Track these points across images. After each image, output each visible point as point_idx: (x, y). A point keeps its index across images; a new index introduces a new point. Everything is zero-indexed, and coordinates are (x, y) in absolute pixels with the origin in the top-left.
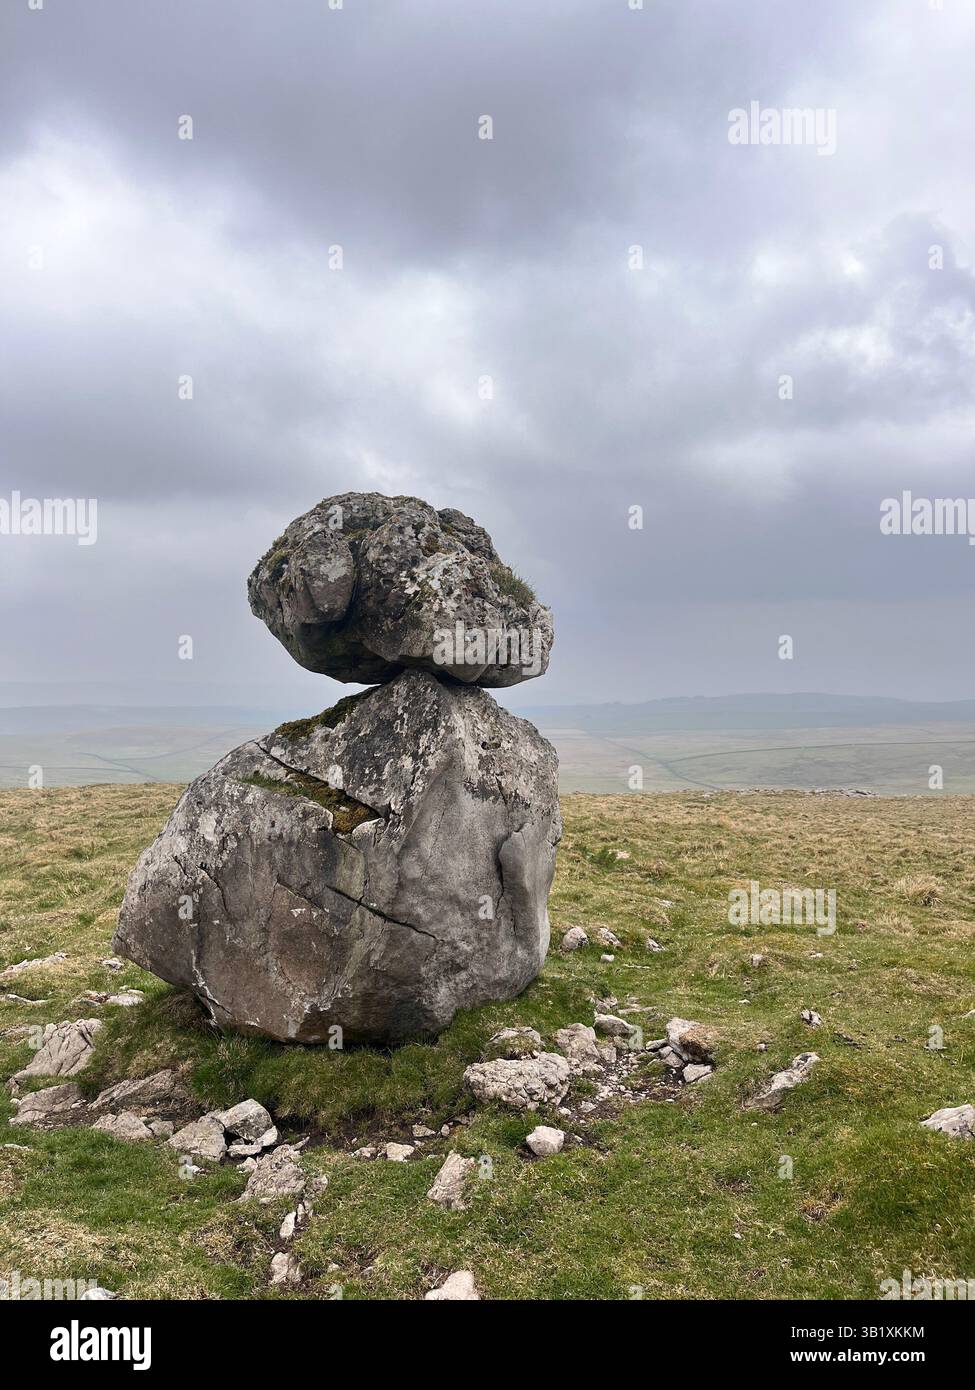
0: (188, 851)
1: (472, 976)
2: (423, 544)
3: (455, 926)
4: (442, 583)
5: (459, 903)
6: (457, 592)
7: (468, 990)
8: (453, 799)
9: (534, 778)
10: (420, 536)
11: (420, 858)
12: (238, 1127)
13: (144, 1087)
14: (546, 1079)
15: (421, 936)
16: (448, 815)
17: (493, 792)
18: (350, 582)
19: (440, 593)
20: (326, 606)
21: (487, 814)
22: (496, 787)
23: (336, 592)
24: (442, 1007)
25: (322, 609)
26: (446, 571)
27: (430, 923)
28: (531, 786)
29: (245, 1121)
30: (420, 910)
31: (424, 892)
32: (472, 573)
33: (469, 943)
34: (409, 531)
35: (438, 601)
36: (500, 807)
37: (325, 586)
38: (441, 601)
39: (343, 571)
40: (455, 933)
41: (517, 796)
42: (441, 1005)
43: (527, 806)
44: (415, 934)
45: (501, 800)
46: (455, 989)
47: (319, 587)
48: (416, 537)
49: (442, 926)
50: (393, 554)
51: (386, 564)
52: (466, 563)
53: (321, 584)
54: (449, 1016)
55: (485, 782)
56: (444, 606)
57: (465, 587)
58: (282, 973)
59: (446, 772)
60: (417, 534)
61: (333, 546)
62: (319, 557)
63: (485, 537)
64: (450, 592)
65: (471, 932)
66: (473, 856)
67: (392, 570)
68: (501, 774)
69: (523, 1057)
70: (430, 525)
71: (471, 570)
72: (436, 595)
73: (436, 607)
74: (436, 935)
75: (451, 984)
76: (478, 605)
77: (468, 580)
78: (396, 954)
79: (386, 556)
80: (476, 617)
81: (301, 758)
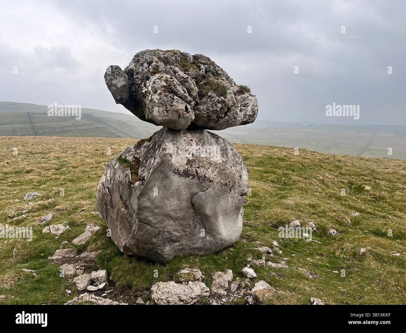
0: (106, 181)
1: (182, 245)
2: (151, 70)
3: (171, 226)
4: (152, 88)
5: (171, 217)
6: (159, 91)
7: (180, 249)
8: (167, 177)
9: (217, 170)
10: (150, 67)
11: (149, 199)
12: (95, 279)
13: (87, 256)
14: (180, 297)
15: (152, 228)
16: (164, 183)
17: (192, 175)
18: (128, 87)
19: (152, 92)
20: (119, 97)
21: (187, 183)
22: (195, 173)
23: (122, 91)
24: (168, 254)
25: (117, 98)
26: (154, 82)
27: (156, 224)
28: (215, 173)
29: (98, 278)
30: (151, 218)
31: (152, 212)
32: (166, 83)
33: (178, 232)
34: (146, 65)
35: (150, 95)
36: (195, 181)
37: (116, 90)
38: (152, 95)
39: (123, 83)
40: (170, 228)
41: (205, 176)
42: (167, 253)
43: (211, 181)
44: (148, 227)
45: (196, 178)
46: (174, 248)
47: (114, 89)
48: (148, 67)
49: (163, 225)
50: (139, 75)
51: (137, 80)
52: (163, 78)
53: (114, 88)
54: (171, 258)
55: (188, 170)
56: (153, 98)
57: (164, 89)
58: (121, 229)
59: (160, 166)
60: (149, 66)
61: (117, 73)
62: (111, 77)
63: (213, 66)
64: (156, 92)
65: (179, 228)
66: (179, 199)
67: (139, 82)
68: (198, 167)
69: (184, 283)
70: (156, 62)
71: (166, 81)
72: (150, 93)
73: (150, 98)
74: (159, 228)
75: (172, 246)
76: (170, 97)
77: (164, 86)
78: (141, 233)
79: (137, 76)
80: (169, 103)
81: (138, 153)
